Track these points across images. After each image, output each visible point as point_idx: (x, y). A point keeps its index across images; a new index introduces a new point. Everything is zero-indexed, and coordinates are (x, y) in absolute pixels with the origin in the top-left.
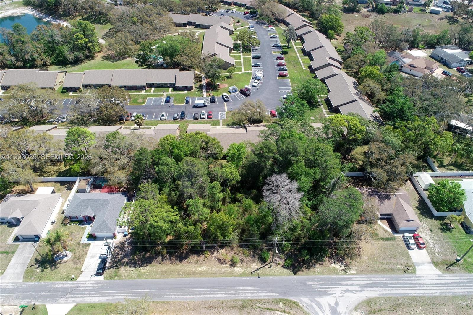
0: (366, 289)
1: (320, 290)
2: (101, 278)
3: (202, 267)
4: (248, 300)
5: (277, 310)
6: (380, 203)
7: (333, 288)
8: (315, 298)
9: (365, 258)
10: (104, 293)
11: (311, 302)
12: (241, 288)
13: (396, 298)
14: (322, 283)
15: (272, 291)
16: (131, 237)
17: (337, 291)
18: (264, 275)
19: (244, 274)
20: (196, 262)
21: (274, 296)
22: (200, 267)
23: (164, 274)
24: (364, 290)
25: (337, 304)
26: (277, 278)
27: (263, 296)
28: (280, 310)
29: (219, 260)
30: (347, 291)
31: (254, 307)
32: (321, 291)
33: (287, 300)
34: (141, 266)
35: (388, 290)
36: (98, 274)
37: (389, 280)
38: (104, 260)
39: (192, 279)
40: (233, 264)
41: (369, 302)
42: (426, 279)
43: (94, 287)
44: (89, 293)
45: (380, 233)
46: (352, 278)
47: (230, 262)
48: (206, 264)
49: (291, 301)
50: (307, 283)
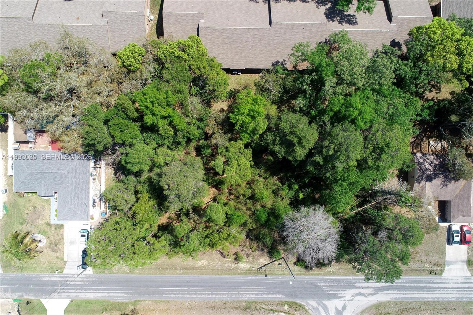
0: (380, 293)
1: (331, 292)
2: (90, 270)
3: (202, 261)
4: (252, 302)
5: (281, 312)
6: (442, 186)
7: (345, 291)
8: (323, 302)
10: (99, 290)
11: (317, 306)
12: (245, 288)
13: (408, 302)
14: (335, 284)
15: (278, 293)
17: (349, 294)
18: (273, 273)
21: (280, 298)
22: (200, 260)
23: (159, 269)
24: (378, 294)
25: (344, 308)
26: (286, 277)
27: (269, 298)
28: (285, 311)
29: (222, 253)
30: (360, 294)
31: (258, 308)
32: (331, 294)
33: (293, 303)
35: (403, 294)
37: (409, 283)
39: (191, 276)
40: (237, 259)
41: (378, 306)
42: (450, 281)
43: (84, 281)
44: (81, 288)
47: (234, 256)
48: (207, 257)
49: (297, 303)
50: (319, 284)
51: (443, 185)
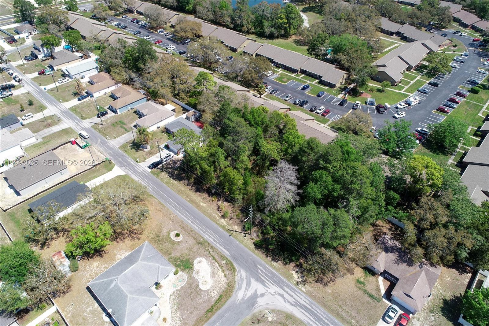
0: (298, 307)
2: (150, 170)
4: (207, 242)
5: (218, 263)
7: (273, 285)
8: (251, 279)
9: (329, 290)
10: (142, 179)
11: (245, 278)
12: (211, 232)
14: (269, 275)
15: (228, 250)
17: (274, 289)
18: (235, 237)
19: (223, 227)
20: (204, 199)
21: (226, 253)
22: (203, 203)
23: (180, 192)
24: (296, 307)
25: (262, 295)
26: (241, 245)
27: (219, 248)
28: (220, 264)
29: (219, 208)
30: (282, 296)
31: (206, 249)
32: (261, 278)
33: (231, 263)
34: (174, 179)
35: (317, 325)
36: (150, 167)
37: (328, 320)
38: (160, 162)
39: (190, 205)
40: (223, 217)
41: (289, 317)
43: (142, 172)
44: (137, 173)
45: (369, 286)
46: (297, 292)
47: (223, 214)
48: (208, 204)
49: (233, 265)
50: (258, 266)
51: (396, 262)
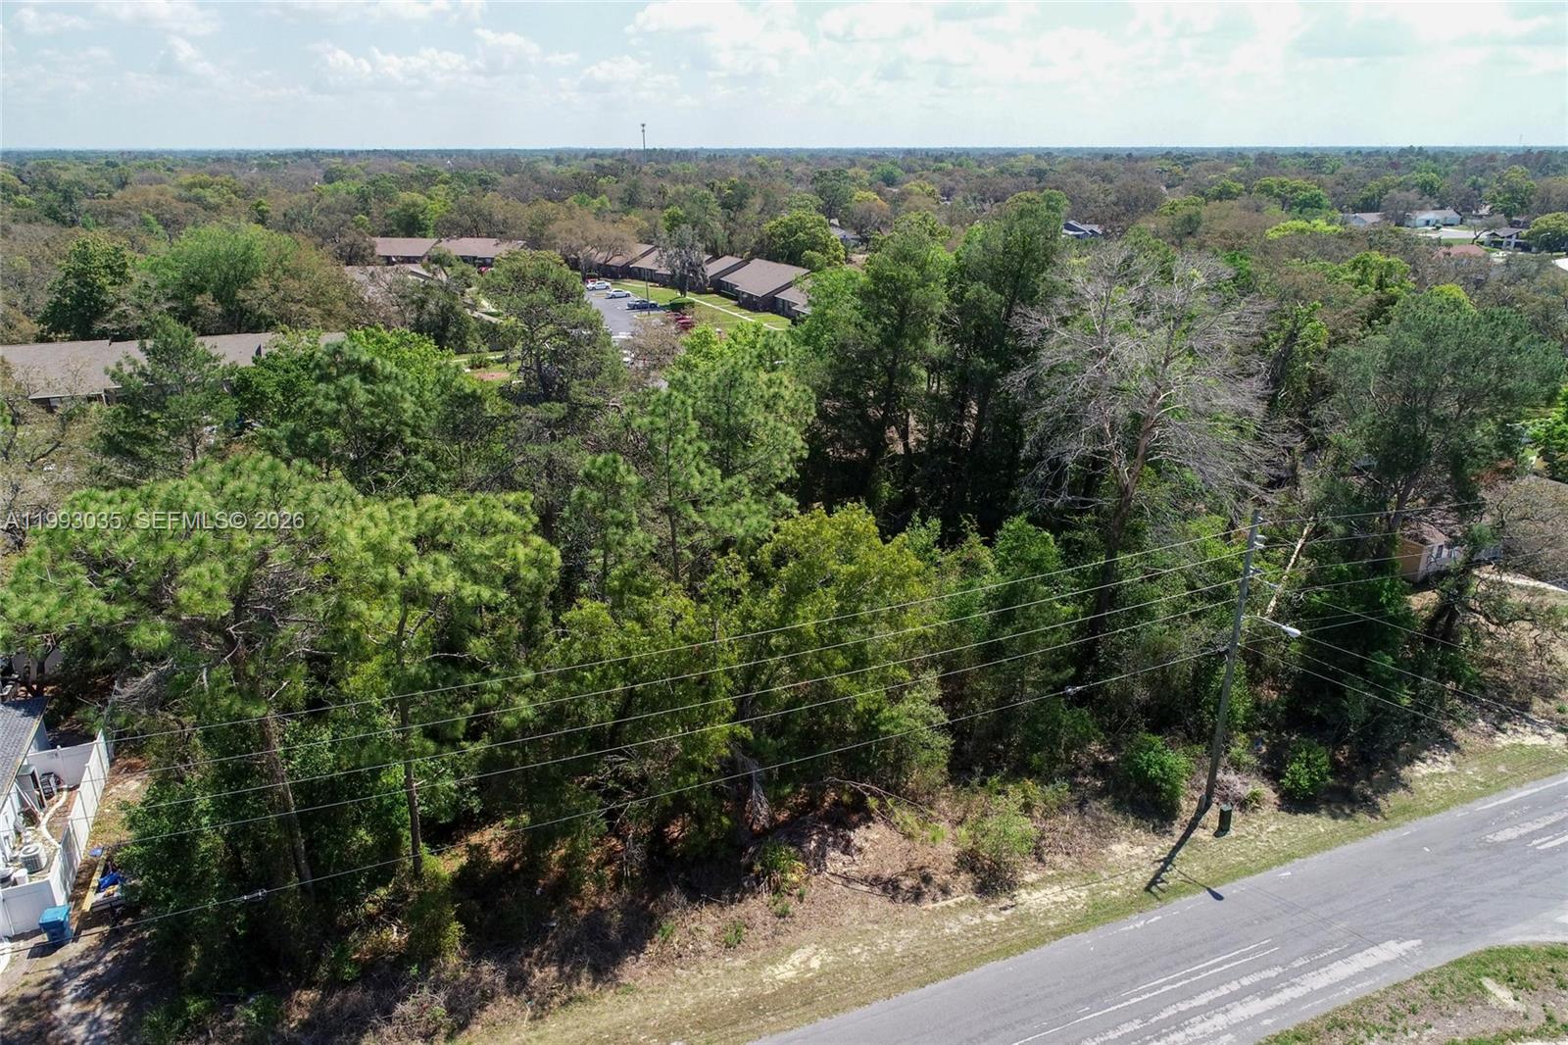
3: (796, 958)
15: (1366, 938)
16: (107, 942)
18: (1230, 873)
19: (1100, 913)
20: (731, 941)
26: (1314, 865)
28: (1528, 1027)
29: (889, 887)
48: (817, 930)
